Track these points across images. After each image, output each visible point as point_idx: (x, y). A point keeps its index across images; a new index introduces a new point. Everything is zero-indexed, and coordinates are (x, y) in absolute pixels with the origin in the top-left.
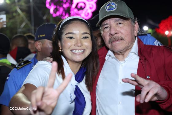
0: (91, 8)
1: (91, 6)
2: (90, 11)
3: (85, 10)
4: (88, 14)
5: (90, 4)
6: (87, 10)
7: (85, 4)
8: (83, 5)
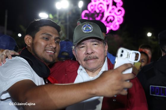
0: (118, 21)
1: (119, 19)
2: (118, 24)
3: (114, 22)
4: (116, 26)
5: (118, 18)
6: (115, 23)
7: (114, 17)
8: (112, 18)
